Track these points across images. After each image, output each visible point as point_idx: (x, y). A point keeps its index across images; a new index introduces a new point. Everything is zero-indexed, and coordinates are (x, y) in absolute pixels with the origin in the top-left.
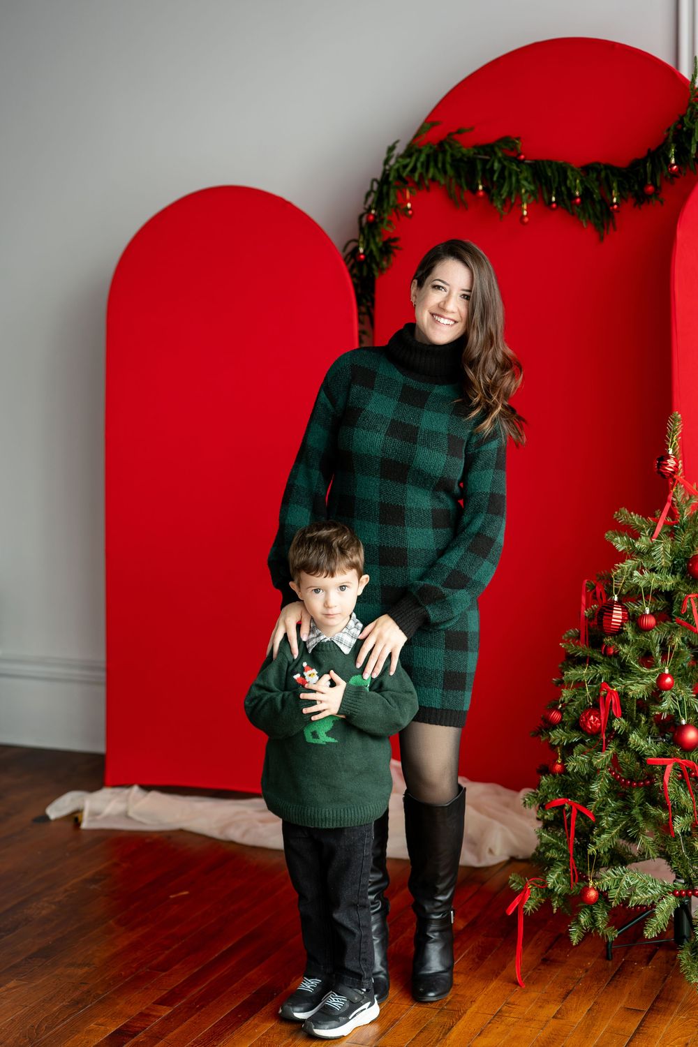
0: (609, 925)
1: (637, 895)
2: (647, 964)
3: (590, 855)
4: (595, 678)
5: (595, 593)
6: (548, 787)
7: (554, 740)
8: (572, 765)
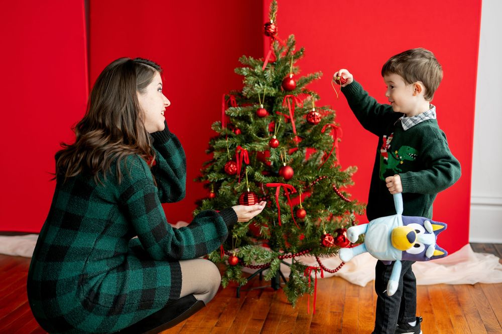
0: (242, 277)
1: (260, 259)
2: (259, 298)
3: (234, 239)
4: (233, 144)
5: (230, 101)
6: (207, 206)
7: (211, 179)
8: (221, 191)
